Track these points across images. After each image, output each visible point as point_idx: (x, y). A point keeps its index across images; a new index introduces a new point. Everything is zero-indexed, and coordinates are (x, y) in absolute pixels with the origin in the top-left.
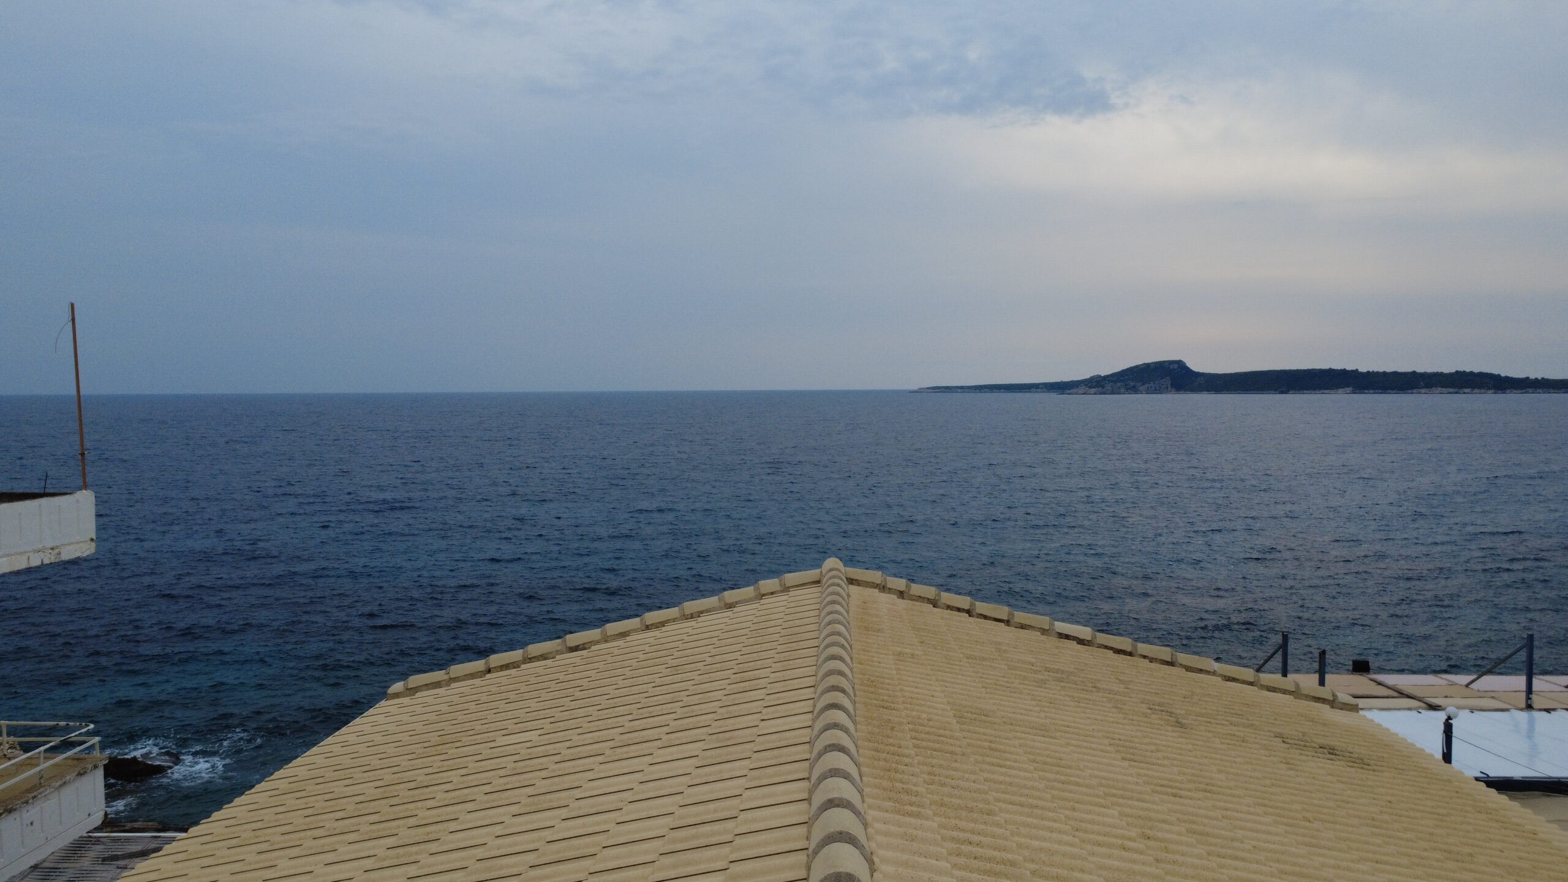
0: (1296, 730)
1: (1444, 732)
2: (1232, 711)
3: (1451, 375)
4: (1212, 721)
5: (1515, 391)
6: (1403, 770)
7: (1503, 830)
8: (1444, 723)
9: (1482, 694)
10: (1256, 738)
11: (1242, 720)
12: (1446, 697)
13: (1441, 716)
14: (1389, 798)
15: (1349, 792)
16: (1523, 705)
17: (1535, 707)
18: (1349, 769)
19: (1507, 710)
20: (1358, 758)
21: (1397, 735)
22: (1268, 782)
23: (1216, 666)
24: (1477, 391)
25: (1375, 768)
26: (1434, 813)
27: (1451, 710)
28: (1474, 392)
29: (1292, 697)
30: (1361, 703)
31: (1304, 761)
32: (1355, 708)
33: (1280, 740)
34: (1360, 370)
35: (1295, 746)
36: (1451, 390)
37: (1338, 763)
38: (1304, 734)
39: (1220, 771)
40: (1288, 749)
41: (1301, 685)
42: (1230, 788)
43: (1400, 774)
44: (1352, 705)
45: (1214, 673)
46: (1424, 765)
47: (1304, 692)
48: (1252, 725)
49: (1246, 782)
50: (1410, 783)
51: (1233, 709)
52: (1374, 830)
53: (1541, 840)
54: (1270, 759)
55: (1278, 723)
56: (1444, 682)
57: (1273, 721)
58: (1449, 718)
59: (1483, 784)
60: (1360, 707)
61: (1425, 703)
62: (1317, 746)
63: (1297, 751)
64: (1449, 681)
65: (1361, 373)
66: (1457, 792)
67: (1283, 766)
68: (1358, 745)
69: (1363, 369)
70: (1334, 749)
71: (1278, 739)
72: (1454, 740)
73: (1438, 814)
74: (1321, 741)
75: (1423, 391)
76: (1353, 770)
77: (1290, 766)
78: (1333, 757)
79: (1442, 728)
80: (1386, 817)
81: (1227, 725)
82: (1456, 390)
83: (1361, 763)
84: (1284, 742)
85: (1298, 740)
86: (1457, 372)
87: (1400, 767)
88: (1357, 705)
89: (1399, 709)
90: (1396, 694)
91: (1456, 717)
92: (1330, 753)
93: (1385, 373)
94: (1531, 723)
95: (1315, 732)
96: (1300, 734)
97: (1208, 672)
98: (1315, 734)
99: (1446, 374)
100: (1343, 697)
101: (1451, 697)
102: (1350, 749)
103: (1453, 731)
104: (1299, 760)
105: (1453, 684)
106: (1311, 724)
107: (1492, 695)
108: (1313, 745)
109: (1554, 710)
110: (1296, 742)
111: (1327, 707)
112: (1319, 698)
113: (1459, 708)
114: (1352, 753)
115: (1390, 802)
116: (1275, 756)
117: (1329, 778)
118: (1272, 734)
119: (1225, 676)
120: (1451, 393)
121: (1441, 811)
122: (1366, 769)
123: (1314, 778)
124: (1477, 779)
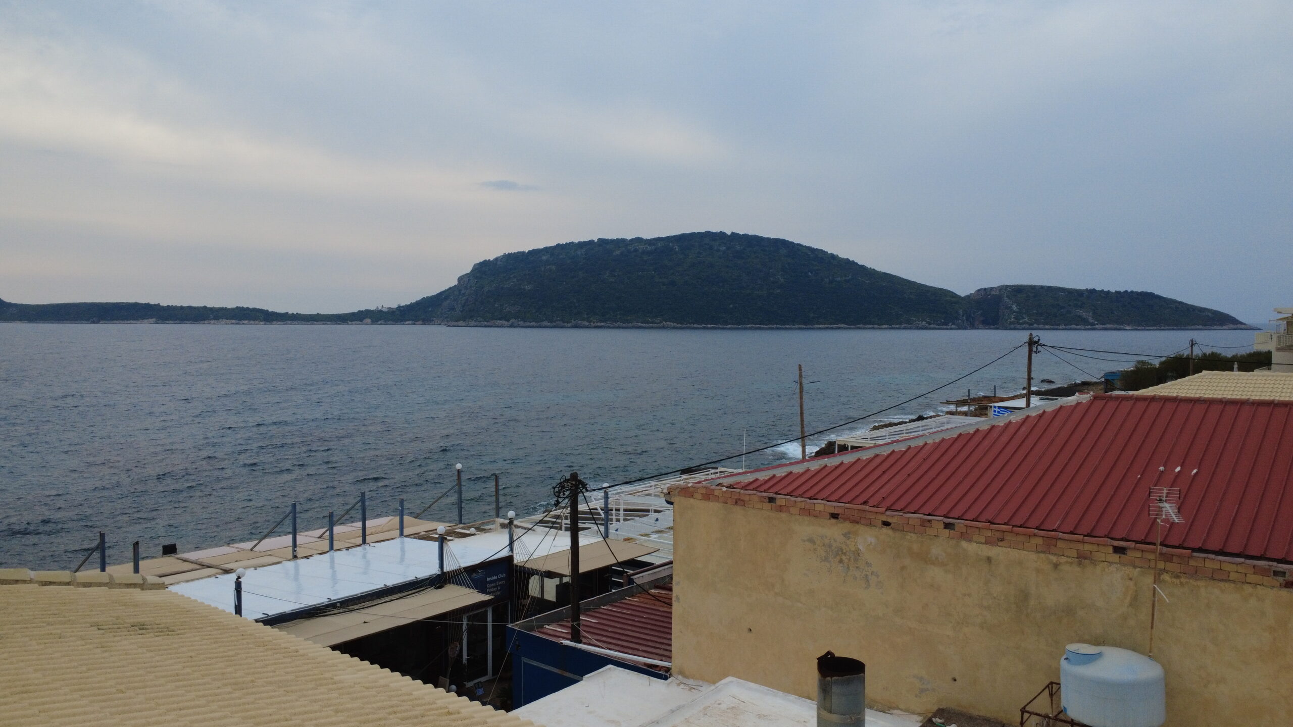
0: (111, 617)
1: (236, 589)
2: (49, 612)
3: (233, 309)
4: (29, 625)
5: (279, 323)
6: (202, 628)
7: (275, 655)
8: (235, 582)
9: (263, 554)
10: (73, 632)
11: (60, 619)
12: (237, 561)
13: (233, 577)
14: (190, 654)
15: (157, 658)
16: (291, 557)
17: (299, 557)
18: (157, 639)
19: (280, 562)
20: (165, 627)
21: (196, 601)
22: (84, 668)
23: (32, 574)
24: (252, 322)
25: (179, 632)
26: (225, 657)
27: (240, 571)
28: (251, 323)
29: (107, 588)
30: (166, 580)
31: (118, 641)
32: (163, 586)
33: (95, 628)
34: (161, 304)
35: (110, 630)
36: (233, 321)
37: (147, 636)
38: (118, 618)
39: (36, 671)
40: (103, 634)
41: (115, 575)
42: (48, 683)
43: (199, 632)
44: (159, 584)
45: (31, 581)
46: (218, 620)
47: (117, 581)
48: (69, 621)
49: (63, 674)
50: (206, 637)
51: (50, 611)
52: (177, 683)
53: (301, 656)
54: (86, 647)
55: (94, 613)
56: (235, 550)
57: (89, 613)
58: (239, 577)
59: (261, 624)
60: (166, 584)
61: (221, 569)
62: (129, 626)
63: (111, 634)
64: (238, 548)
65: (163, 307)
66: (243, 635)
67: (99, 650)
68: (165, 616)
69: (164, 303)
70: (144, 625)
71: (92, 628)
72: (243, 593)
73: (229, 657)
74: (133, 620)
75: (212, 322)
76: (160, 638)
77: (105, 649)
78: (144, 631)
79: (233, 586)
80: (188, 670)
81: (44, 627)
82: (237, 322)
83: (167, 631)
84: (99, 629)
85: (113, 624)
86: (237, 307)
87: (199, 626)
88: (164, 583)
89: (201, 578)
90: (197, 567)
91: (244, 575)
92: (140, 629)
93: (182, 307)
94: (297, 569)
95: (128, 614)
96: (114, 619)
97: (24, 582)
98: (128, 616)
99: (229, 309)
100: (152, 579)
101: (241, 561)
102: (158, 622)
103: (242, 587)
104: (113, 642)
105: (241, 550)
106: (124, 607)
107: (269, 553)
108: (126, 625)
109: (311, 556)
110: (110, 626)
111: (138, 590)
112: (131, 584)
113: (246, 568)
114: (160, 625)
115: (191, 657)
116: (91, 643)
117: (140, 650)
118: (88, 625)
119: (42, 582)
120: (233, 324)
121: (230, 653)
122: (172, 635)
123: (126, 654)
124: (257, 621)
